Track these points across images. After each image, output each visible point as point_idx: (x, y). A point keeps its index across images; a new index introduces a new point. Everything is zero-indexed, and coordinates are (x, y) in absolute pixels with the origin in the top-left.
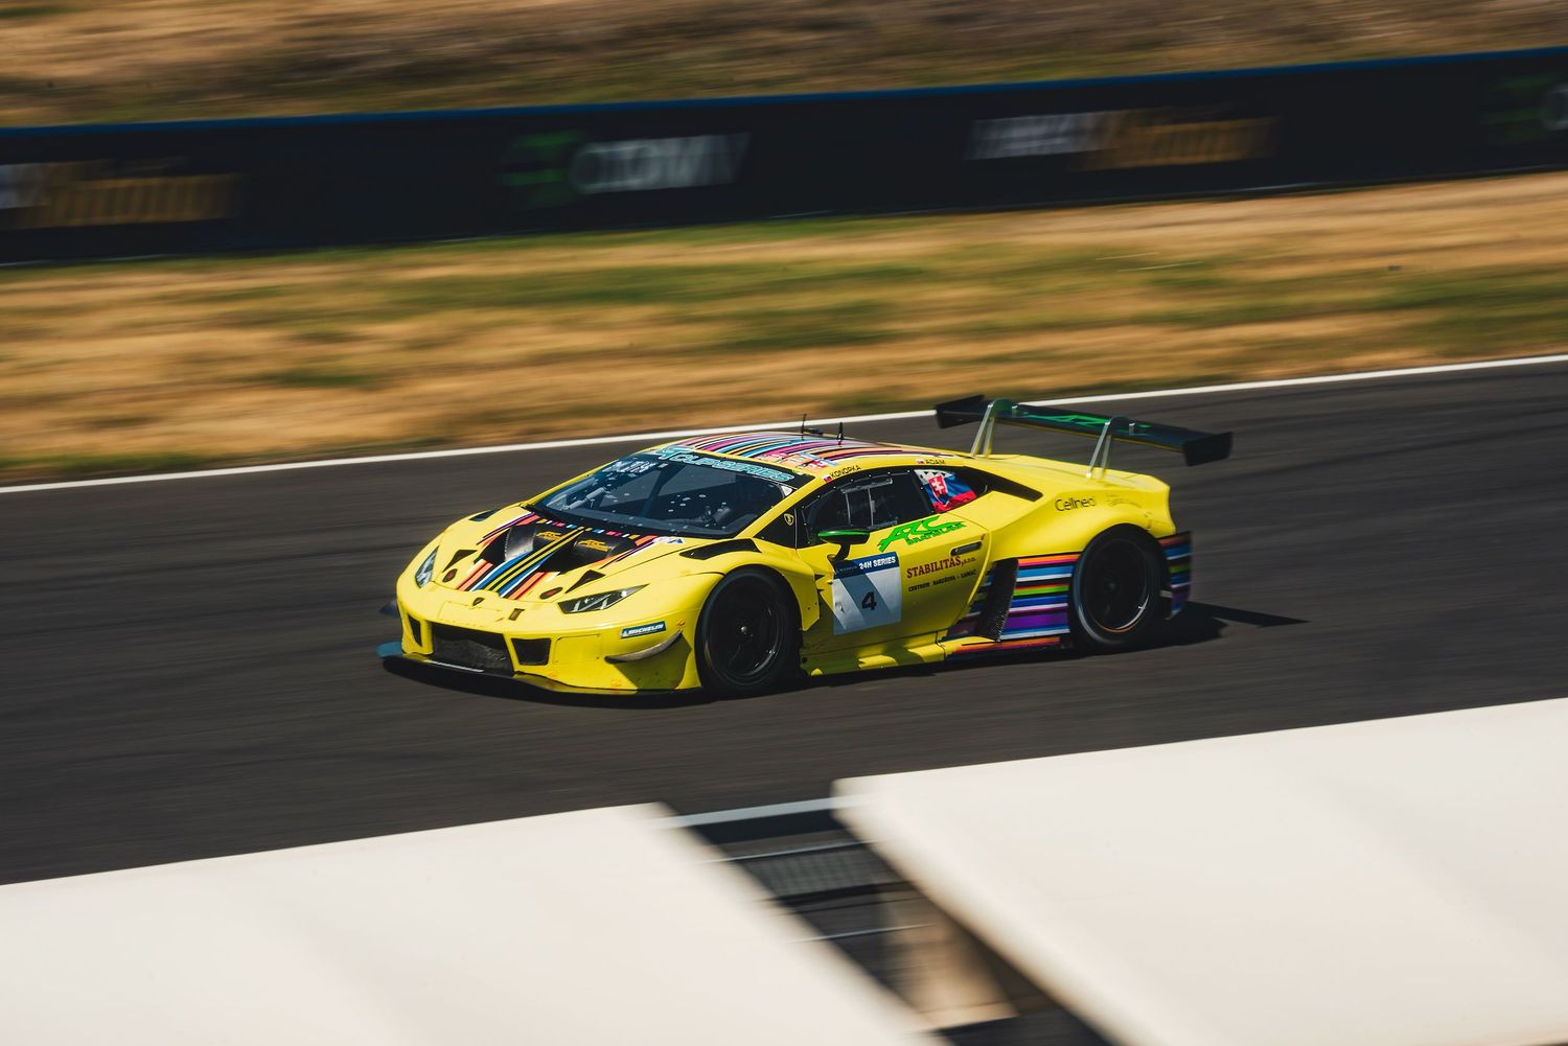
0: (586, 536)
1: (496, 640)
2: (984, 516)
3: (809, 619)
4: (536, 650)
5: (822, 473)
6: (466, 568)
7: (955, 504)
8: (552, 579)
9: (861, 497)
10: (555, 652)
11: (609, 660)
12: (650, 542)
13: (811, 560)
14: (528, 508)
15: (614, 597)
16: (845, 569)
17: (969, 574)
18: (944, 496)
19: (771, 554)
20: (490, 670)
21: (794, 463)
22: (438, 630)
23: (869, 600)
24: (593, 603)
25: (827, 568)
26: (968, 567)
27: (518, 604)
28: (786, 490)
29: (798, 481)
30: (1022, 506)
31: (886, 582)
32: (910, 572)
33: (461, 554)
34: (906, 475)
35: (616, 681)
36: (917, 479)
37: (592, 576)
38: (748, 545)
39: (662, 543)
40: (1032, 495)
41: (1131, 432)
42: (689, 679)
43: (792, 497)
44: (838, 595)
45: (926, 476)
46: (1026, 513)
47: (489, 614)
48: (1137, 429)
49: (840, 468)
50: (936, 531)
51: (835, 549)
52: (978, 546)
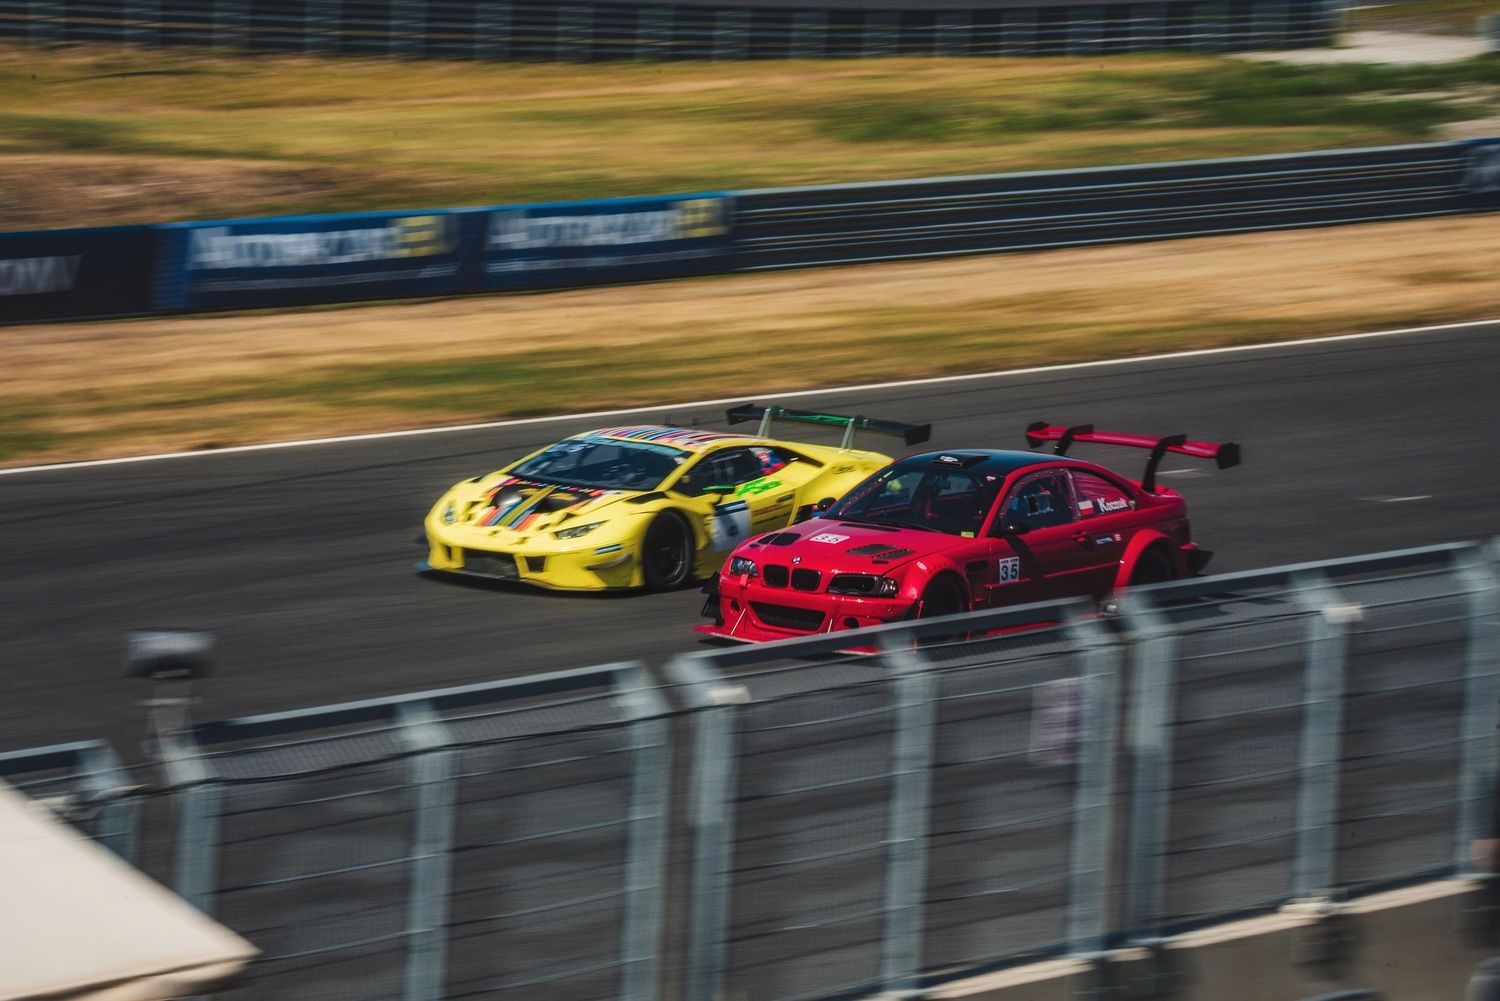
0: (557, 491)
1: (508, 558)
2: (792, 477)
3: (702, 543)
4: (537, 563)
5: (700, 450)
6: (481, 512)
7: (775, 470)
8: (543, 518)
9: (722, 465)
10: (550, 565)
11: (589, 569)
12: (600, 495)
13: (701, 504)
14: (508, 474)
15: (586, 529)
16: (720, 511)
17: (785, 515)
18: (768, 466)
19: (677, 500)
20: (508, 576)
21: (680, 443)
22: (469, 553)
23: (732, 531)
24: (573, 533)
25: (708, 510)
26: (784, 511)
27: (522, 534)
28: (679, 460)
29: (687, 455)
30: (813, 472)
31: (740, 518)
32: (757, 513)
33: (474, 504)
34: (745, 451)
35: (592, 582)
36: (751, 453)
37: (569, 516)
38: (661, 495)
39: (609, 496)
40: (819, 464)
41: (864, 426)
42: (636, 581)
43: (685, 465)
44: (715, 527)
45: (757, 452)
46: (816, 476)
47: (503, 540)
48: (868, 423)
49: (708, 447)
50: (766, 487)
51: (714, 498)
52: (791, 497)
